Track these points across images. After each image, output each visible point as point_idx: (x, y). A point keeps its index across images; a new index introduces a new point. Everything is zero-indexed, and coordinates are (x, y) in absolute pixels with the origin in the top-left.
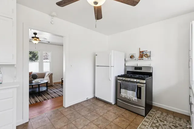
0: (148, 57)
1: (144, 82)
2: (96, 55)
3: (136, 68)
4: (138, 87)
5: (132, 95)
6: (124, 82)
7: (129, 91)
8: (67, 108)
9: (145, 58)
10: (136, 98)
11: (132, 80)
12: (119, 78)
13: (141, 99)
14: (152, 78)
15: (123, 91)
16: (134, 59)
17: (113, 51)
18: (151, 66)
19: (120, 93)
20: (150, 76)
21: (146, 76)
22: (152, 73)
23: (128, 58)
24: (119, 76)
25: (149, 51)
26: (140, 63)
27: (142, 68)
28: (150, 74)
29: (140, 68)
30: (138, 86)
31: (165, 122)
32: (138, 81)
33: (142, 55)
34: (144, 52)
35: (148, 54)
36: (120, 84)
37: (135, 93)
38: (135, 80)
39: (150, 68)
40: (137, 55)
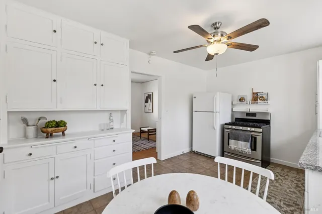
0: (264, 100)
1: (261, 130)
2: (195, 97)
3: (248, 114)
4: (252, 137)
5: (245, 146)
6: (234, 131)
7: (241, 142)
8: (164, 161)
9: (260, 101)
10: (250, 150)
11: (244, 128)
12: (226, 126)
13: (256, 151)
14: (270, 126)
15: (232, 142)
16: (245, 102)
17: (218, 93)
18: (269, 111)
19: (229, 145)
20: (266, 125)
21: (262, 124)
22: (270, 120)
23: (236, 102)
24: (226, 124)
25: (266, 92)
26: (254, 108)
27: (256, 114)
28: (268, 122)
29: (254, 114)
30: (252, 135)
31: (286, 177)
32: (253, 129)
33: (256, 97)
34: (259, 94)
35: (265, 96)
36: (229, 134)
37: (249, 144)
38: (249, 129)
39: (266, 114)
40: (249, 97)
